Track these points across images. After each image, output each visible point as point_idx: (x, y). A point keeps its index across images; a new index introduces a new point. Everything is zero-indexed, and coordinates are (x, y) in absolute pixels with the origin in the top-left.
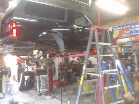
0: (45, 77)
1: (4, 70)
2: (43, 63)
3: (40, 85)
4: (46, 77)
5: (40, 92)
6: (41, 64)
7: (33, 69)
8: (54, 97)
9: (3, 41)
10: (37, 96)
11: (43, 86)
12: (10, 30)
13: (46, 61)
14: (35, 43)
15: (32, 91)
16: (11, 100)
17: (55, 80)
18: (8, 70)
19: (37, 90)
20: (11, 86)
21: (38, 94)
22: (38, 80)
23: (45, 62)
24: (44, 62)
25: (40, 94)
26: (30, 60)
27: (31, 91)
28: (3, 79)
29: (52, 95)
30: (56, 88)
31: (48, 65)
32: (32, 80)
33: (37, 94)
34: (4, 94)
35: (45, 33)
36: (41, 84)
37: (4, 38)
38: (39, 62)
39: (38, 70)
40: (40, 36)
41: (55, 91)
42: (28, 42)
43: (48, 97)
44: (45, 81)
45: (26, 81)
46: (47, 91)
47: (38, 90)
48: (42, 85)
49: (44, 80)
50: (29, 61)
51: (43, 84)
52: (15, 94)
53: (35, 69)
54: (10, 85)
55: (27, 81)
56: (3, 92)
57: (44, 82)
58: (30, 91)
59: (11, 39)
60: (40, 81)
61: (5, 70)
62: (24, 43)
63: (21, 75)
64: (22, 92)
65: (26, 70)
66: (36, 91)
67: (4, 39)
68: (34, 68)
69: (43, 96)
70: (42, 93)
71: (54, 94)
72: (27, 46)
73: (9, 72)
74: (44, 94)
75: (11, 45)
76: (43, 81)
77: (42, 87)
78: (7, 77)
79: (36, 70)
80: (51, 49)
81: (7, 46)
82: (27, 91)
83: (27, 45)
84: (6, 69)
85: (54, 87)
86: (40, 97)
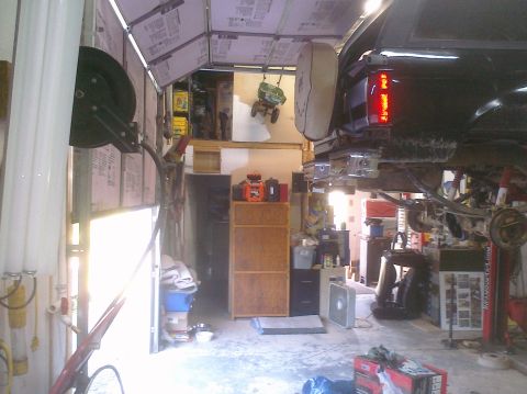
0: (472, 280)
1: (326, 237)
2: (479, 224)
3: (452, 309)
4: (478, 280)
5: (451, 336)
6: (470, 225)
7: (425, 243)
8: (511, 366)
9: (340, 137)
10: (442, 346)
11: (463, 315)
12: (366, 100)
13: (493, 215)
14: (454, 145)
15: (420, 327)
16: (378, 346)
17: (513, 298)
18: (340, 241)
19: (438, 324)
20: (348, 297)
21: (444, 341)
22: (444, 288)
23: (490, 220)
24: (483, 220)
25: (453, 344)
26: (424, 210)
27: (417, 327)
28: (323, 267)
29: (503, 355)
30: (520, 330)
31: (504, 233)
32: (421, 285)
33: (440, 339)
34: (323, 320)
35: (495, 103)
36: (458, 304)
37: (343, 129)
38: (462, 218)
39: (446, 249)
40: (478, 114)
41: (514, 341)
42: (428, 142)
43: (484, 361)
44: (473, 294)
45: (398, 284)
46: (480, 335)
47: (445, 325)
48: (459, 309)
49: (468, 291)
50: (419, 214)
51: (466, 304)
52: (360, 327)
53: (436, 243)
54: (344, 292)
55: (402, 286)
56: (322, 314)
57: (469, 299)
58: (411, 323)
59: (370, 133)
60: (451, 294)
61: (331, 237)
62: (415, 143)
63: (384, 260)
64: (382, 324)
65: (398, 247)
66: (436, 328)
67: (341, 132)
68: (432, 240)
69: (465, 351)
70: (461, 341)
71: (511, 351)
72: (423, 156)
73: (342, 249)
74: (466, 343)
75: (370, 153)
76: (465, 296)
77: (461, 317)
78: (335, 262)
79: (440, 246)
80: (517, 167)
81: (356, 156)
82: (404, 323)
83: (424, 153)
84: (334, 235)
85: (512, 324)
86: (453, 353)
